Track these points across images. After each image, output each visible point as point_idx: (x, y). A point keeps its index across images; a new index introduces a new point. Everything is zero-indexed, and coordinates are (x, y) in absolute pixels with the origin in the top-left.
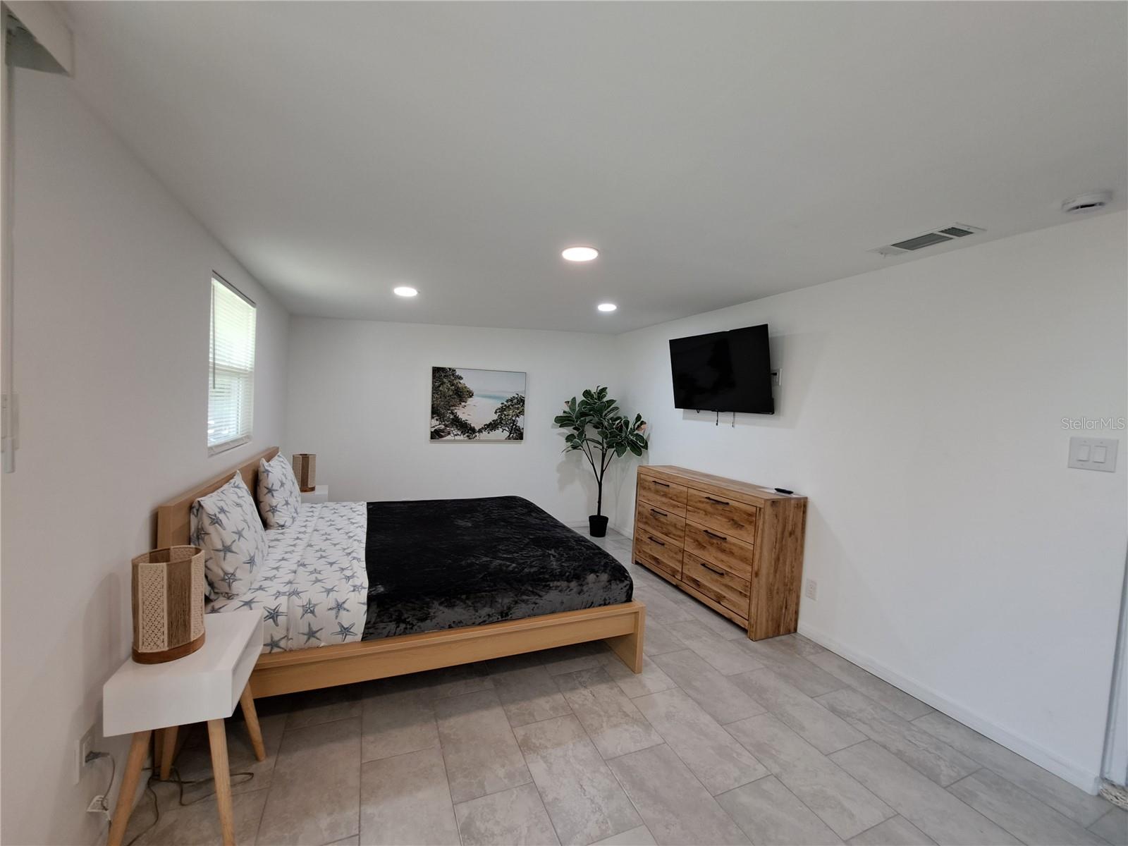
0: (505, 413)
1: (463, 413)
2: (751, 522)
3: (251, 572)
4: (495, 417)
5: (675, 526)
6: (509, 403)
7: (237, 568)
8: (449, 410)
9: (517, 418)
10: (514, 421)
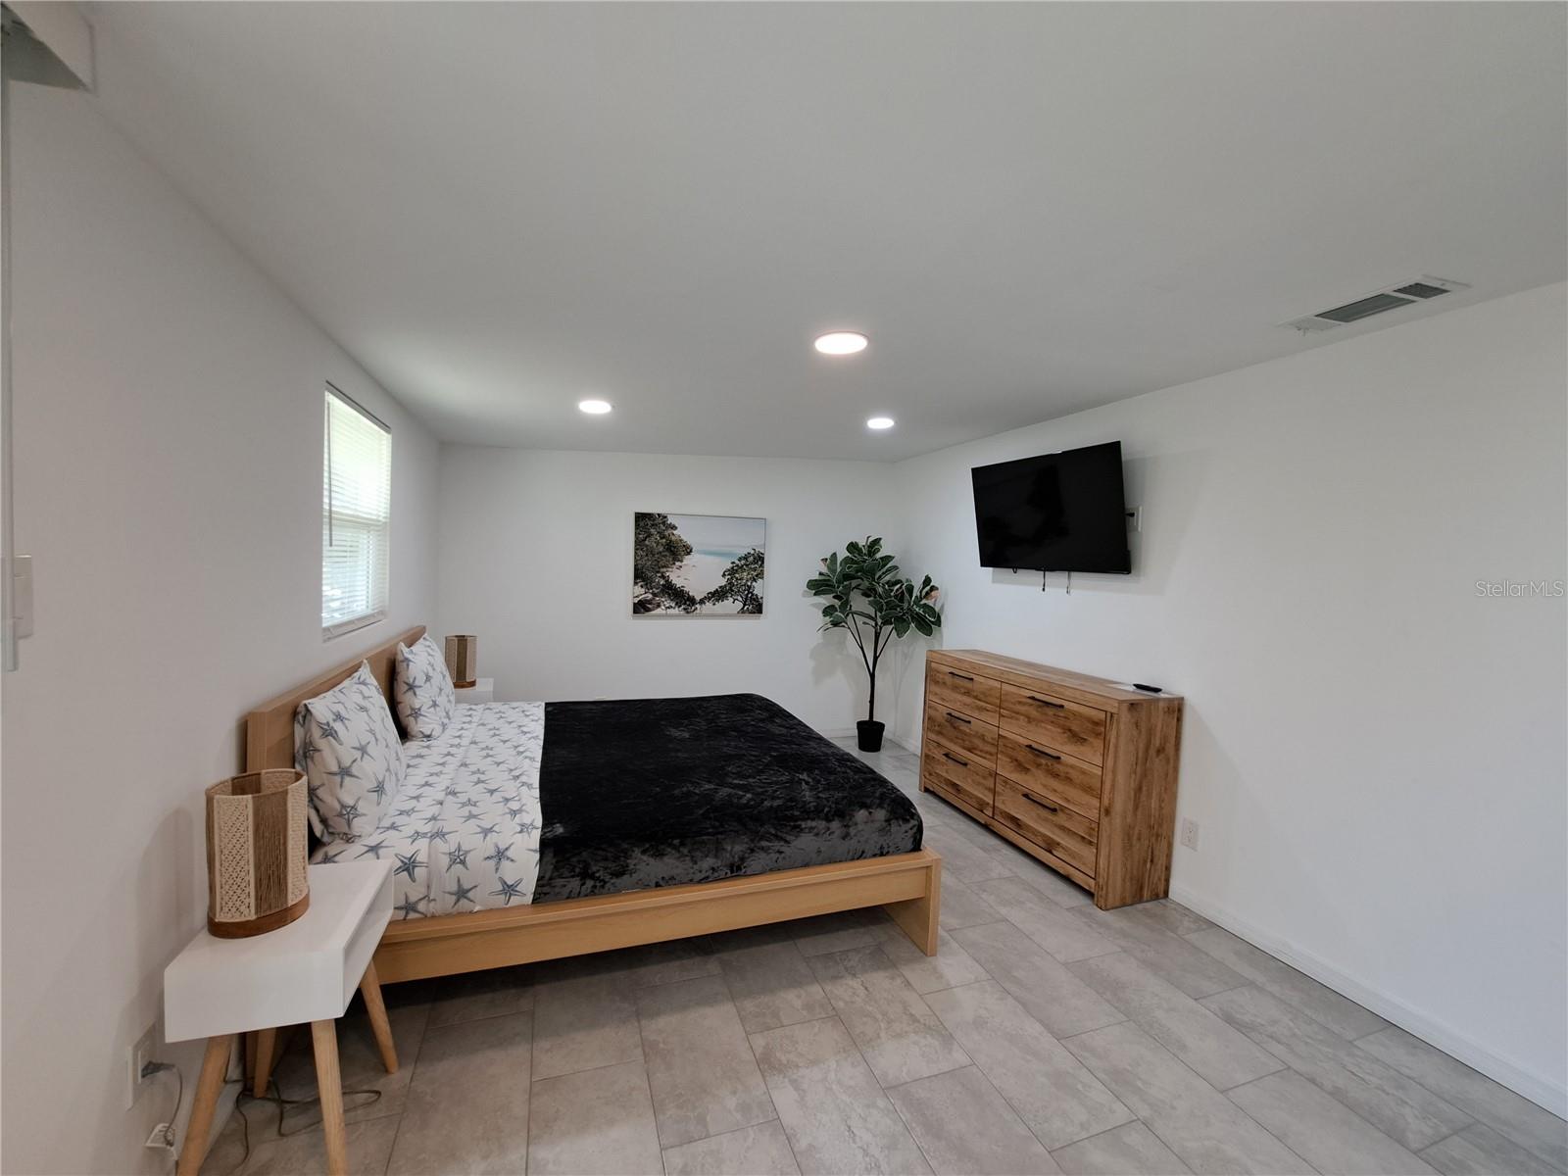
0: (737, 575)
1: (678, 577)
2: (1098, 735)
3: (379, 804)
4: (723, 582)
5: (982, 738)
6: (743, 562)
7: (359, 799)
8: (658, 572)
9: (754, 583)
10: (749, 587)
